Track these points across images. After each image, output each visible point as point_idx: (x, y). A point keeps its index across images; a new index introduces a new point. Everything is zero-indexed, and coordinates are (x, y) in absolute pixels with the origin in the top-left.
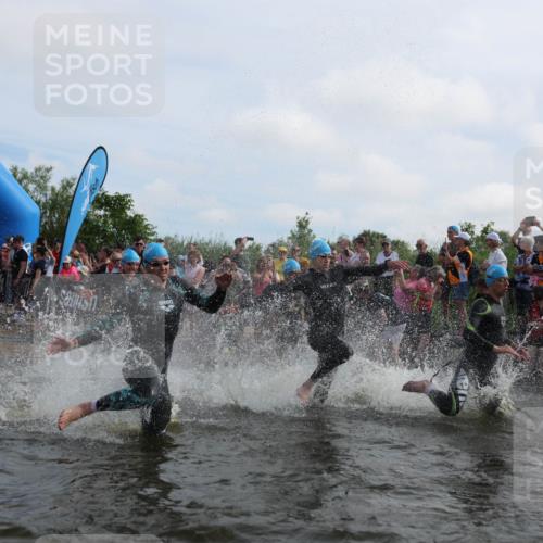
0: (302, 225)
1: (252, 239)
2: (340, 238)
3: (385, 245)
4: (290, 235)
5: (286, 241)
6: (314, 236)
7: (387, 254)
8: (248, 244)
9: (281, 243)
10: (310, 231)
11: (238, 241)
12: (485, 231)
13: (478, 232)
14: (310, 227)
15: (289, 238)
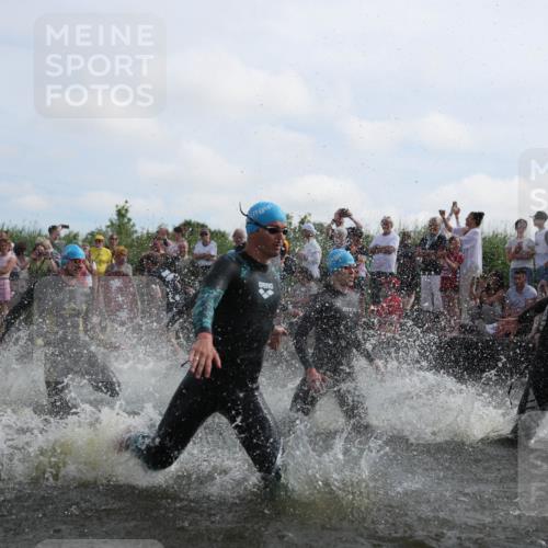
0: (121, 213)
1: (67, 227)
2: (160, 227)
3: (203, 234)
4: (109, 223)
5: (104, 229)
6: (134, 225)
7: (205, 244)
8: (63, 232)
9: (100, 232)
10: (129, 220)
11: (53, 229)
12: (302, 222)
13: (295, 222)
14: (129, 215)
15: (108, 227)
